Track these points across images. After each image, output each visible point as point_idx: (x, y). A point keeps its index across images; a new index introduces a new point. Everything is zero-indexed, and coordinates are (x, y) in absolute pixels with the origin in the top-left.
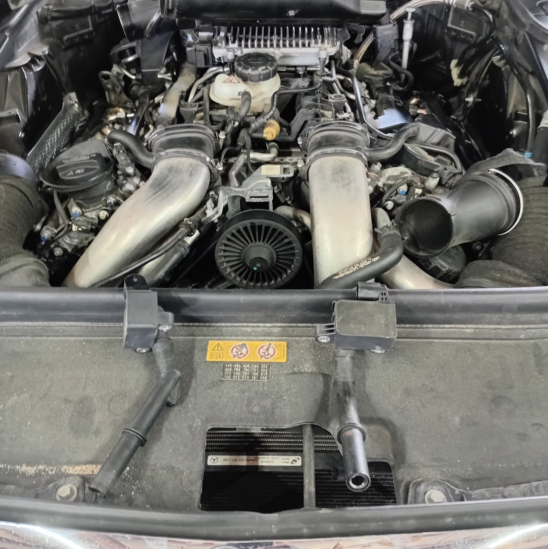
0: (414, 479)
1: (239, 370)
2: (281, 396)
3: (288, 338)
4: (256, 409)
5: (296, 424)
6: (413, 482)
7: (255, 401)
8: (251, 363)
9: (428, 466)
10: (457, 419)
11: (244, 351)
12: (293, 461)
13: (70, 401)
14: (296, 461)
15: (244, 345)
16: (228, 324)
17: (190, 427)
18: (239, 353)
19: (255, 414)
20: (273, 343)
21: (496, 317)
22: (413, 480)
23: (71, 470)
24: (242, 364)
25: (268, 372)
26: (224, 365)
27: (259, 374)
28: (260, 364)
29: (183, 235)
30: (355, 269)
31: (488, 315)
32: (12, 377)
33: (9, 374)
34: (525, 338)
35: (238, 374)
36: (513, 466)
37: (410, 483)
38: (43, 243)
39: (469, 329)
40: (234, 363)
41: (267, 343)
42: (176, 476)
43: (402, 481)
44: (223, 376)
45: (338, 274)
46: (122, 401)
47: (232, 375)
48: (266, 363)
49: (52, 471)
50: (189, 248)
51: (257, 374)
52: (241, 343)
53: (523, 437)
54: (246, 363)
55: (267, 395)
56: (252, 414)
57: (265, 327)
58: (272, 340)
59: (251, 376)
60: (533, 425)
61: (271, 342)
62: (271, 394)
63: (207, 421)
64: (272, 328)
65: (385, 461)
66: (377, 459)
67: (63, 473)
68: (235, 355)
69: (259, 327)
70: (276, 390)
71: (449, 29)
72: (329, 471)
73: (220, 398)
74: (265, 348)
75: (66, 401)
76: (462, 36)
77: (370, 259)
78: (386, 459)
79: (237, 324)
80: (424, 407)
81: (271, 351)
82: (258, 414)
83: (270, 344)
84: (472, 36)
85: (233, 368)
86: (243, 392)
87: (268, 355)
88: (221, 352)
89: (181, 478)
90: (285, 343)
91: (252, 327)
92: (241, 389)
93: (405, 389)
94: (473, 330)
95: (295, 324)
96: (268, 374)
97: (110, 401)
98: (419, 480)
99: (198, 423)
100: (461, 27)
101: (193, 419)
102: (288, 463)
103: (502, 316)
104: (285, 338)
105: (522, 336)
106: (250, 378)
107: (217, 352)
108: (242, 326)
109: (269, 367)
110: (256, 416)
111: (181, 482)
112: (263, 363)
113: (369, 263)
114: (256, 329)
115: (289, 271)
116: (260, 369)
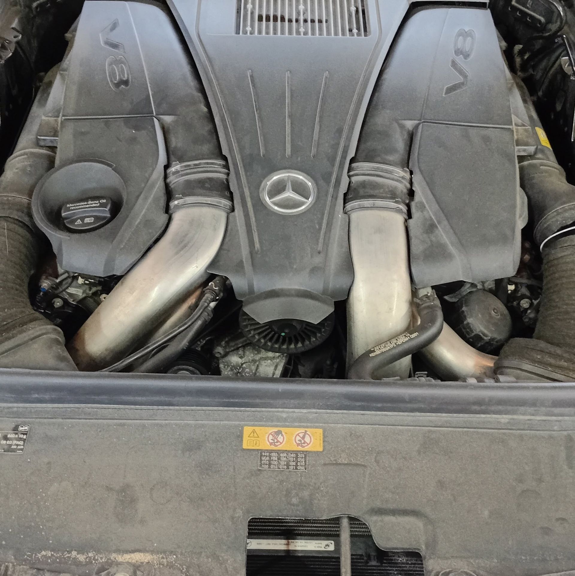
0: (442, 569)
1: (276, 459)
2: (319, 488)
3: (324, 425)
4: (294, 500)
5: (333, 515)
6: (441, 573)
7: (294, 492)
8: (287, 452)
9: (456, 557)
10: (486, 513)
11: (280, 438)
12: (326, 546)
13: (111, 489)
14: (328, 546)
15: (279, 433)
16: (263, 409)
17: (232, 518)
18: (276, 441)
19: (294, 505)
20: (309, 431)
21: (531, 410)
22: (442, 571)
23: (120, 558)
24: (279, 452)
25: (305, 462)
26: (261, 453)
27: (297, 464)
28: (296, 453)
29: (208, 301)
30: (392, 346)
31: (522, 408)
32: (49, 463)
33: (46, 460)
34: (558, 429)
35: (276, 463)
36: (535, 558)
37: (439, 574)
38: (41, 293)
39: (504, 419)
40: (271, 451)
41: (303, 430)
42: (221, 564)
43: (432, 571)
44: (261, 466)
45: (374, 351)
46: (164, 489)
47: (270, 464)
48: (303, 451)
49: (102, 559)
50: (212, 312)
51: (294, 464)
52: (276, 429)
53: (546, 531)
54: (284, 451)
55: (305, 486)
56: (291, 505)
57: (301, 412)
58: (307, 427)
59: (288, 465)
60: (558, 520)
61: (306, 429)
62: (309, 485)
63: (248, 512)
64: (307, 415)
65: (417, 551)
66: (409, 549)
67: (113, 562)
68: (272, 443)
69: (294, 412)
70: (313, 481)
71: (513, 7)
72: (362, 555)
73: (260, 488)
74: (301, 435)
75: (109, 489)
76: (528, 19)
77: (408, 335)
78: (419, 549)
79: (272, 409)
80: (455, 500)
81: (307, 439)
82: (298, 505)
83: (306, 431)
84: (540, 21)
85: (270, 457)
86: (282, 482)
87: (304, 443)
88: (258, 439)
89: (226, 566)
90: (321, 431)
91: (287, 412)
92: (279, 480)
93: (439, 481)
94: (507, 420)
95: (331, 411)
96: (305, 464)
97: (152, 489)
98: (448, 570)
99: (239, 513)
100: (527, 8)
101: (235, 510)
102: (321, 547)
103: (536, 409)
104: (321, 425)
105: (555, 428)
106: (288, 468)
107: (253, 438)
108: (278, 412)
109: (305, 456)
110: (295, 507)
111: (226, 569)
112: (300, 451)
113: (407, 339)
114: (291, 415)
115: (318, 335)
116: (297, 457)
